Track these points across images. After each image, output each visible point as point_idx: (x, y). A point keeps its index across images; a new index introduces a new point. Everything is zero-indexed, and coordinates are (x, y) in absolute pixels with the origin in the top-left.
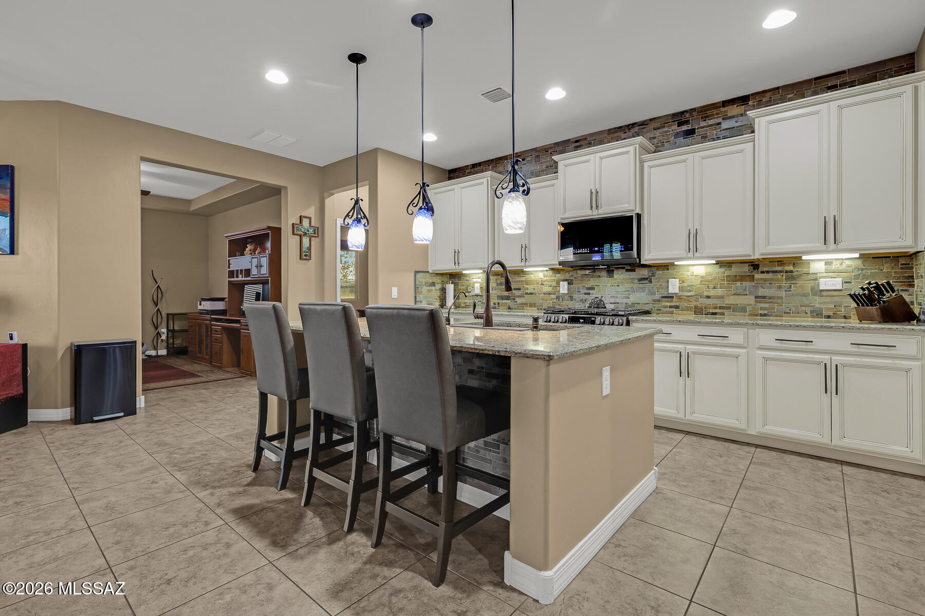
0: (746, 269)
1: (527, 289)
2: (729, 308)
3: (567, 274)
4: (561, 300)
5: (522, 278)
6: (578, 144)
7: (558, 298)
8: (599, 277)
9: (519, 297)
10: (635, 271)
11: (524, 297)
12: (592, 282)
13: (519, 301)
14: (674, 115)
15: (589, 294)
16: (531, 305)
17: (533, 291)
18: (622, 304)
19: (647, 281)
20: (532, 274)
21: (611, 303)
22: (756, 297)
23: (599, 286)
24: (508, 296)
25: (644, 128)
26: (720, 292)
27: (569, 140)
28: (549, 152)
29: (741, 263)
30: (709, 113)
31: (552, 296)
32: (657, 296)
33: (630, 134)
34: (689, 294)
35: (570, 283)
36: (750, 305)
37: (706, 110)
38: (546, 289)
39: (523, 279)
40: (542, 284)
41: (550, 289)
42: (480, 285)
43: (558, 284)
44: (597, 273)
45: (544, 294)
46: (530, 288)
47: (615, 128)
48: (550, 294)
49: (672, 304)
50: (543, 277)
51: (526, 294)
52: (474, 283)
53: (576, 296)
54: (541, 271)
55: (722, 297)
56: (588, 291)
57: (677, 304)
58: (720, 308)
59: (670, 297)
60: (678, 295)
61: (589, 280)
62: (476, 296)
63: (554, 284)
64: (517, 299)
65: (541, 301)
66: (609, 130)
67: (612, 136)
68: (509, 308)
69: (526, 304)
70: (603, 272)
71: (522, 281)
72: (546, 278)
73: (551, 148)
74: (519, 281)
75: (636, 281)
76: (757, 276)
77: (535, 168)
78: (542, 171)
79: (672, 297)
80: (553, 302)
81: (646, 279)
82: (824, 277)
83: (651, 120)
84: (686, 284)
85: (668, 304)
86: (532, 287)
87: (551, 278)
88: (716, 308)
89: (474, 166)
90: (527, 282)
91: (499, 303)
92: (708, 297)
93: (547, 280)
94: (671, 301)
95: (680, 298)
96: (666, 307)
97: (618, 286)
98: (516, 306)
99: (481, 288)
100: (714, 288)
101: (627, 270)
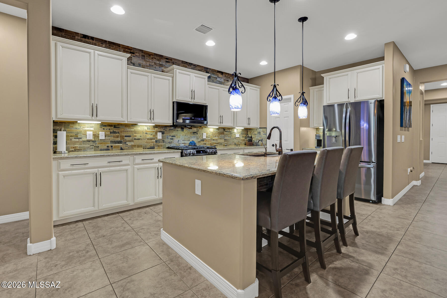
0: (222, 130)
1: (136, 136)
2: (219, 144)
3: (162, 128)
4: (158, 143)
5: (131, 129)
6: (167, 60)
7: (156, 141)
8: (178, 130)
9: (129, 141)
10: (192, 129)
11: (133, 141)
12: (174, 133)
13: (129, 144)
14: (205, 68)
15: (173, 139)
16: (139, 146)
17: (140, 138)
18: (187, 143)
19: (196, 134)
20: (139, 127)
21: (182, 143)
22: (225, 140)
23: (177, 135)
24: (120, 141)
25: (195, 67)
26: (216, 138)
27: (163, 56)
28: (151, 57)
29: (222, 128)
30: (214, 73)
31: (153, 141)
32: (199, 140)
33: (190, 67)
34: (209, 139)
35: (163, 133)
36: (223, 142)
37: (214, 71)
38: (149, 136)
39: (133, 130)
40: (146, 134)
41: (152, 136)
42: (93, 133)
43: (156, 133)
44: (177, 129)
45: (148, 139)
46: (138, 136)
47: (185, 62)
48: (151, 139)
49: (204, 143)
50: (147, 129)
51: (135, 139)
52: (86, 131)
53: (166, 140)
54: (146, 126)
55: (217, 140)
56: (172, 138)
57: (205, 143)
58: (217, 144)
59: (203, 140)
60: (206, 139)
61: (173, 132)
62: (88, 141)
63: (154, 134)
64: (127, 143)
65: (146, 144)
66: (182, 61)
67: (183, 64)
68: (122, 149)
69: (135, 146)
70: (179, 129)
71: (132, 131)
72: (148, 130)
73: (152, 55)
74: (130, 131)
75: (192, 133)
76: (225, 133)
77: (142, 62)
78: (146, 66)
79: (204, 140)
80: (153, 144)
81: (195, 133)
82: (236, 134)
83: (197, 65)
84: (208, 135)
85: (203, 143)
86: (139, 135)
87: (152, 130)
88: (216, 144)
89: (85, 36)
90: (135, 132)
91: (112, 146)
92: (214, 140)
93: (149, 131)
94: (204, 142)
95: (206, 140)
96: (202, 144)
97: (186, 135)
98: (127, 148)
99: (93, 135)
100: (215, 137)
101: (189, 128)
